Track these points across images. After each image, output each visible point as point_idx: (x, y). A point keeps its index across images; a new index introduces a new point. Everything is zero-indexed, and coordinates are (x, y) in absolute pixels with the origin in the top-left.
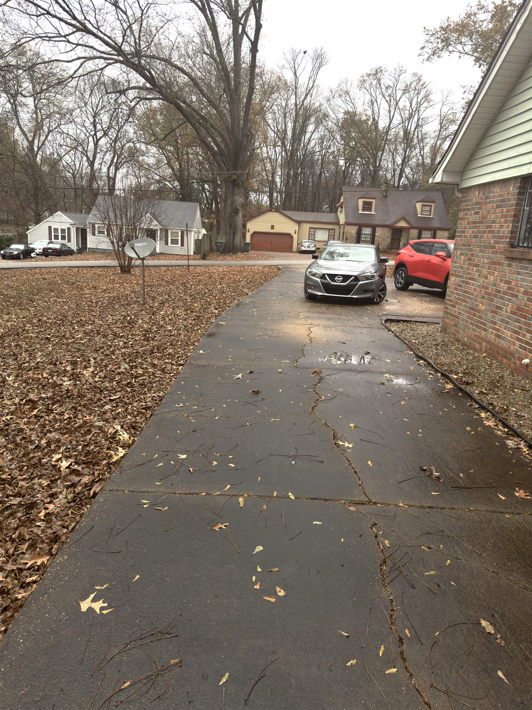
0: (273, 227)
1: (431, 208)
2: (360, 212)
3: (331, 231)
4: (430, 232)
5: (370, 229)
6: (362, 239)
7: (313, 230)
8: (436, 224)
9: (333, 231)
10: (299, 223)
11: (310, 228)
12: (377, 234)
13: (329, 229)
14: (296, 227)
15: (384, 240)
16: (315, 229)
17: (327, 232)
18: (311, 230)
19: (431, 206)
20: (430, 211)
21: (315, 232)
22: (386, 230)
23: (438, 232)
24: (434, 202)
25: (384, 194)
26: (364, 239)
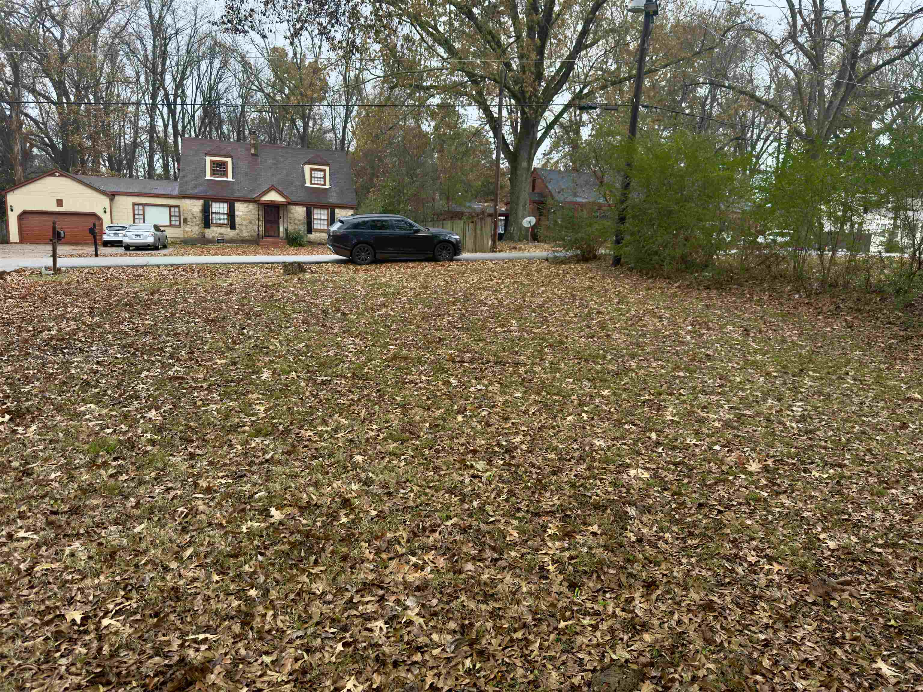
0: (60, 203)
1: (325, 174)
2: (208, 177)
3: (173, 209)
4: (326, 212)
5: (225, 205)
6: (214, 221)
7: (141, 208)
8: (333, 199)
9: (177, 209)
10: (112, 196)
11: (134, 204)
12: (237, 213)
13: (170, 206)
14: (106, 201)
15: (251, 223)
16: (144, 205)
17: (167, 209)
18: (136, 207)
19: (324, 171)
20: (324, 178)
21: (143, 210)
22: (252, 207)
23: (337, 211)
24: (328, 165)
25: (253, 151)
26: (218, 222)
